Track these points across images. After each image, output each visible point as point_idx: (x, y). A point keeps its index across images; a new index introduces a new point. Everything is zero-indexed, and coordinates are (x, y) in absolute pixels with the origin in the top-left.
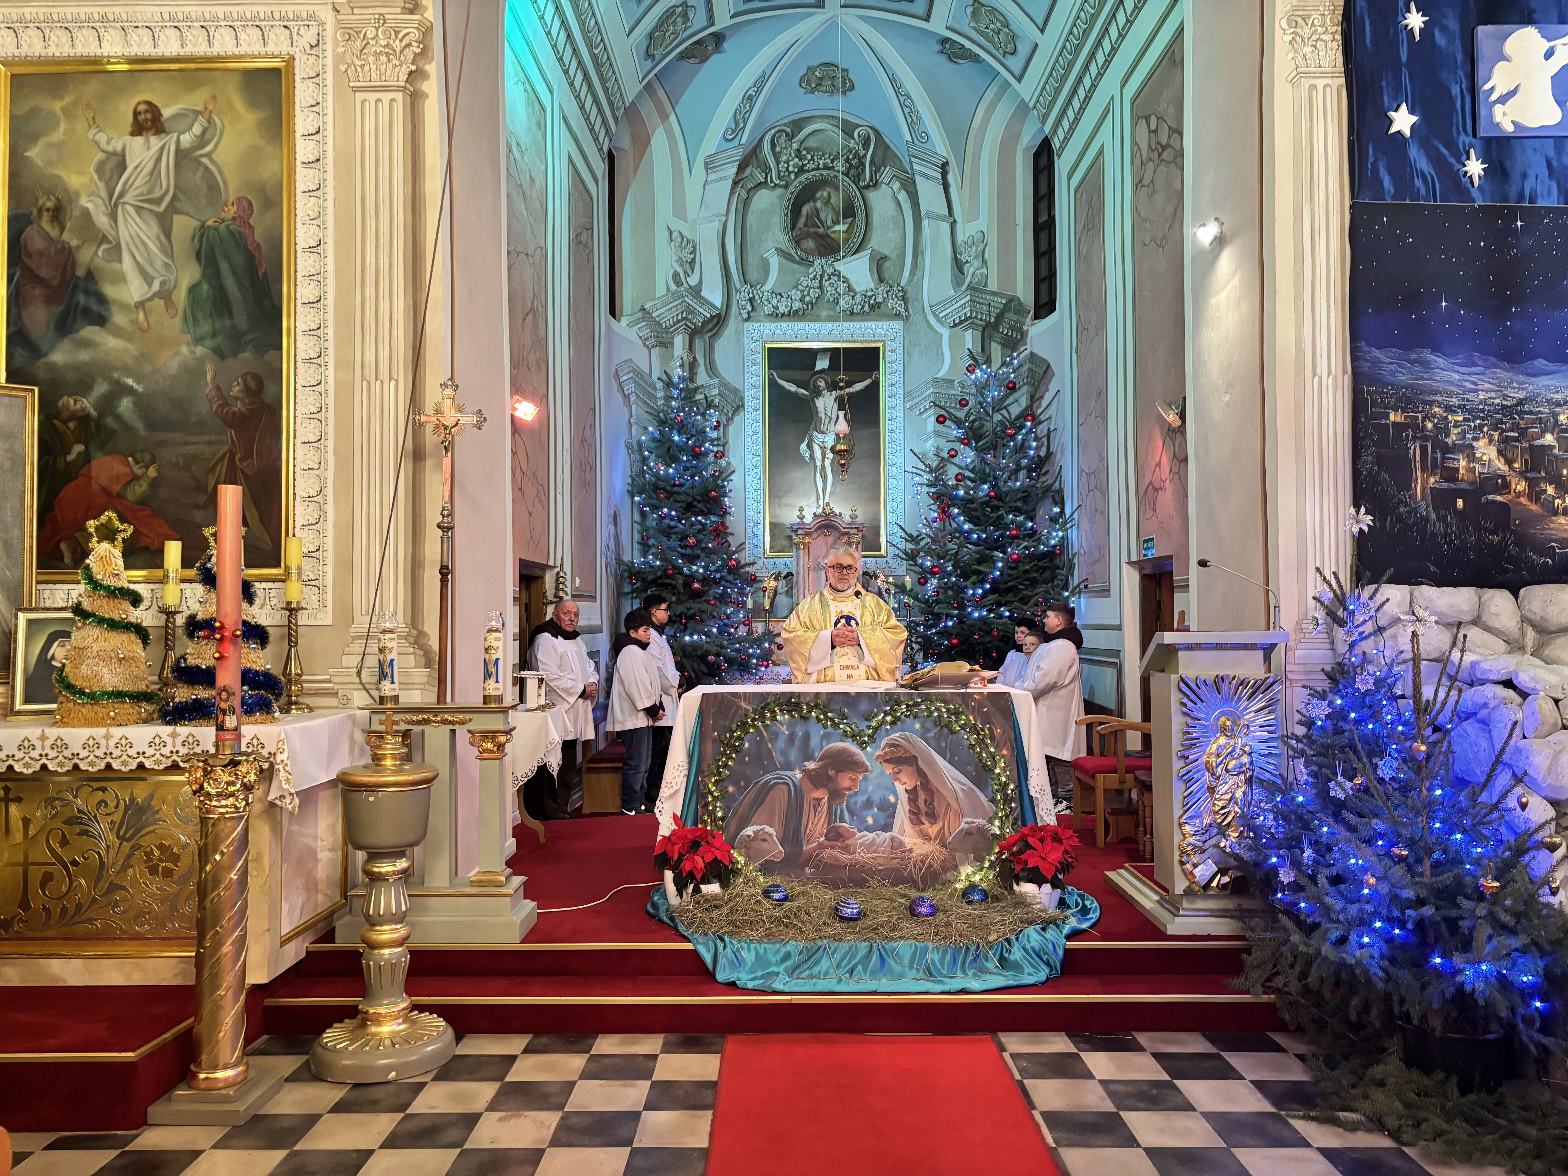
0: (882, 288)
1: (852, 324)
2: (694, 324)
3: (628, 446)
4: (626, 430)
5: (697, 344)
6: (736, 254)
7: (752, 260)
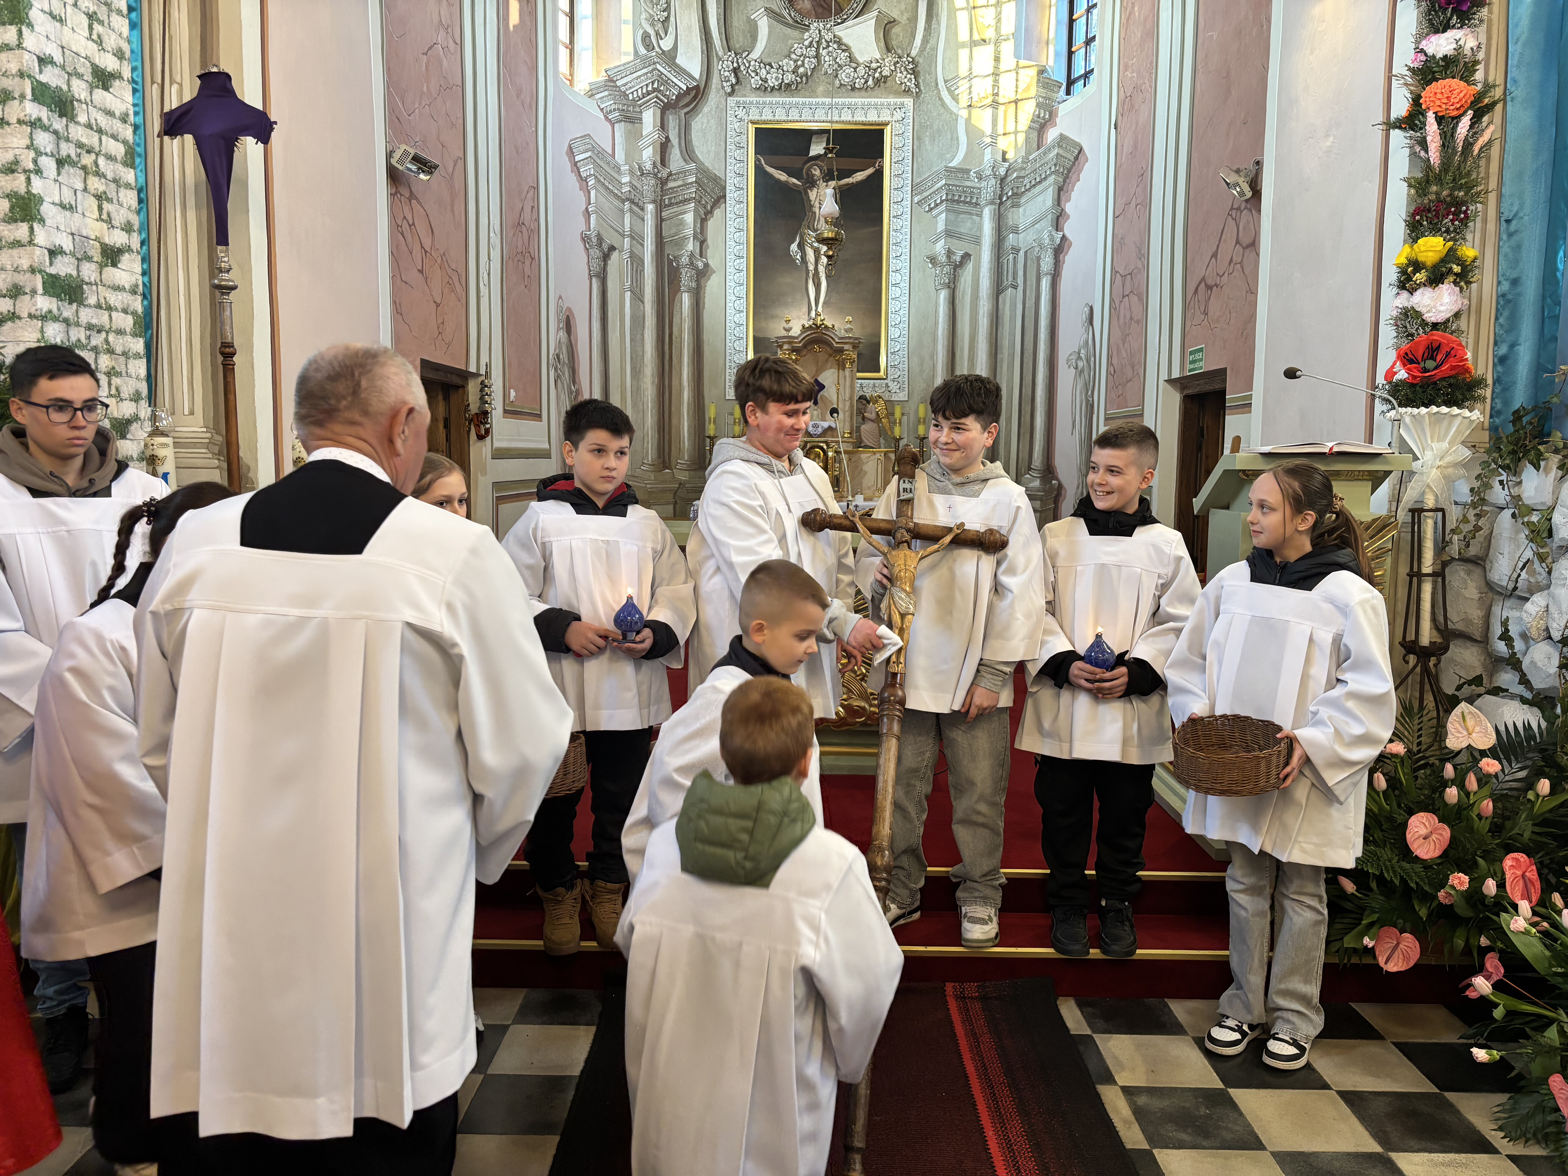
0: (889, 58)
1: (853, 100)
2: (667, 97)
3: (585, 239)
4: (582, 220)
5: (671, 121)
6: (718, 14)
7: (737, 22)
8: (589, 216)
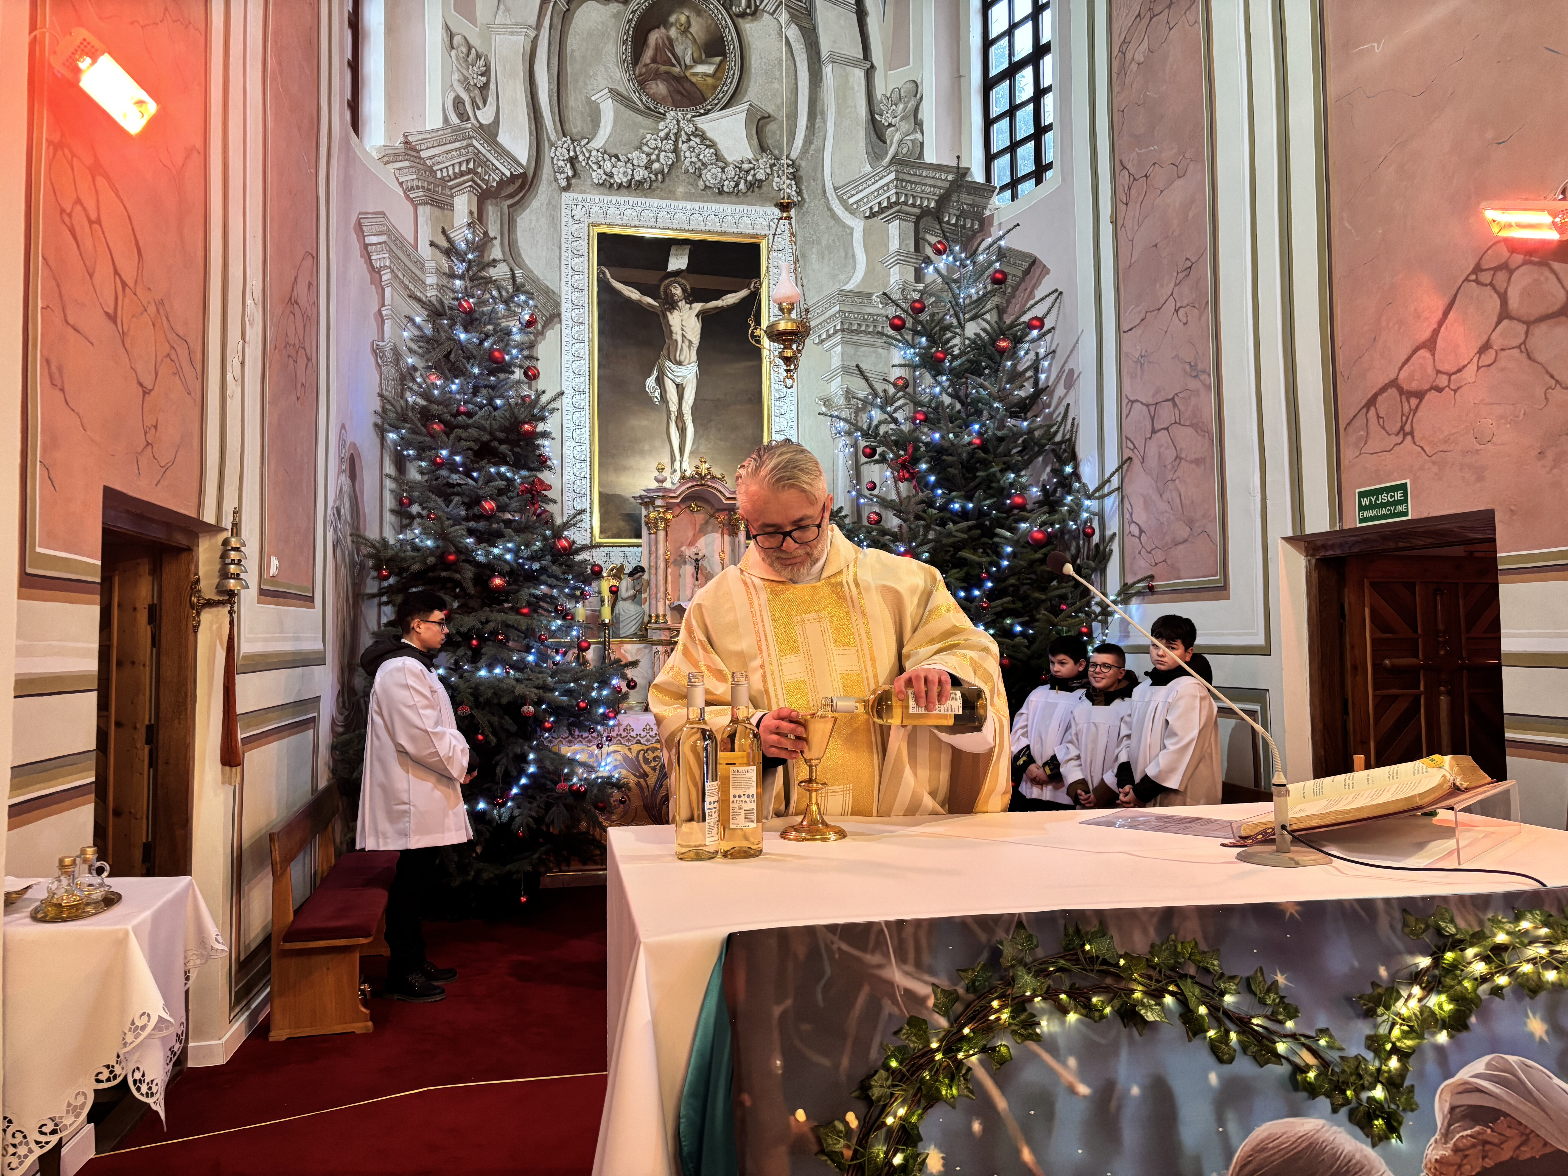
0: (764, 161)
1: (721, 206)
2: (486, 182)
3: (377, 351)
4: (373, 325)
5: (490, 213)
6: (550, 90)
7: (574, 101)
8: (383, 321)
